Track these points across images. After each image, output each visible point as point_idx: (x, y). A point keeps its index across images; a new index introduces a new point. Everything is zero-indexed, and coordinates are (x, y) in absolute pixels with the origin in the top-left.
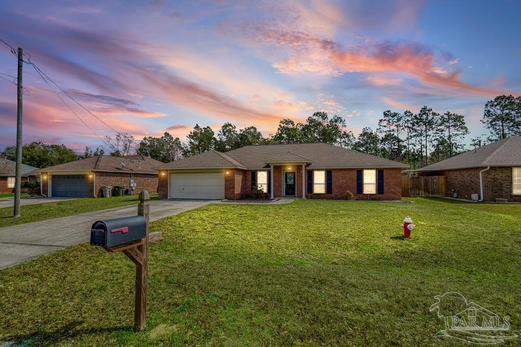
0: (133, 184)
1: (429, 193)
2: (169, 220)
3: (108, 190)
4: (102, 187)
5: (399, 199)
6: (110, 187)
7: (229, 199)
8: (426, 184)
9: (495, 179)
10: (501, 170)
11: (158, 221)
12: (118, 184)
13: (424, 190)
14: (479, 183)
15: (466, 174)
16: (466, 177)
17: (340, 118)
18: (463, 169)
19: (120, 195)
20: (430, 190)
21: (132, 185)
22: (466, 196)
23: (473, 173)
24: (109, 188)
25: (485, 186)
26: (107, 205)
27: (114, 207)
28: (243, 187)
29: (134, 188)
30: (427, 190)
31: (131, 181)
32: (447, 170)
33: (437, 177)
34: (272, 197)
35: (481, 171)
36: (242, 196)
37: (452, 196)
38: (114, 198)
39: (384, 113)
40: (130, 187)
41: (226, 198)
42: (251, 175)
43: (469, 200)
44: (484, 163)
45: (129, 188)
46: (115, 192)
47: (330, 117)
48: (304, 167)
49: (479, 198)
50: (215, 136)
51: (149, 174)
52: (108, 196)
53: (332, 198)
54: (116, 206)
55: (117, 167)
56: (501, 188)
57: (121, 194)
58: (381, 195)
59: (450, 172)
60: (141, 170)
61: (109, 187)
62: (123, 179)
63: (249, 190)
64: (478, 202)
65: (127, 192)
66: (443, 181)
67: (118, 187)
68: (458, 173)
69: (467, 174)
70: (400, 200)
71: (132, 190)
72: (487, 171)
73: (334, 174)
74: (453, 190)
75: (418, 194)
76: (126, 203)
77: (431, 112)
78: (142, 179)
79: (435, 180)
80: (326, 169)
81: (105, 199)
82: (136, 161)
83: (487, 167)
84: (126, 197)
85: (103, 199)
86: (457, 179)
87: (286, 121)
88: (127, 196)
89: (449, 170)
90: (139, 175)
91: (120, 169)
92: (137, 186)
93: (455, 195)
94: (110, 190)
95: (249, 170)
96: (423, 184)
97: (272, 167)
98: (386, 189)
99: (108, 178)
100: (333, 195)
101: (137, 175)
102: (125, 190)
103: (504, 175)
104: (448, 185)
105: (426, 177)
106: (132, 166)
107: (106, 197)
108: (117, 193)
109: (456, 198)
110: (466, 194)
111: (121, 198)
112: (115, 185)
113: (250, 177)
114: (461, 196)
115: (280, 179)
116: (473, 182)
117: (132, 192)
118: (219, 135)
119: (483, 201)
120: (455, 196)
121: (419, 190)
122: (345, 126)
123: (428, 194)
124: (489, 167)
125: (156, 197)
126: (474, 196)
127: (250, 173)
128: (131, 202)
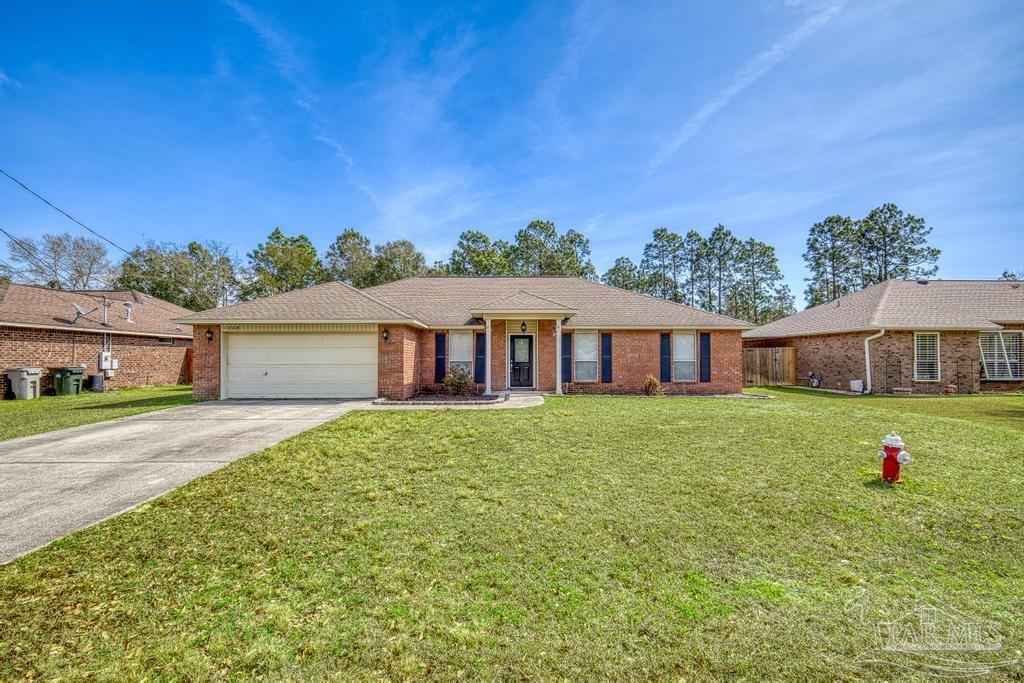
0: (110, 362)
1: (768, 378)
2: (263, 465)
3: (30, 379)
4: (8, 371)
5: (738, 391)
6: (37, 370)
7: (389, 397)
8: (764, 364)
9: (890, 354)
10: (898, 336)
11: (227, 473)
12: (59, 362)
13: (761, 374)
14: (864, 359)
15: (836, 344)
16: (836, 349)
17: (579, 236)
18: (829, 335)
19: (68, 393)
20: (770, 374)
21: (106, 365)
22: (839, 384)
23: (850, 343)
24: (34, 375)
25: (875, 366)
26: (28, 421)
27: (53, 429)
28: (419, 370)
29: (111, 374)
30: (764, 374)
31: (105, 354)
32: (797, 337)
33: (780, 349)
34: (488, 392)
35: (869, 338)
36: (416, 391)
37: (808, 384)
38: (48, 400)
39: (655, 232)
40: (100, 370)
41: (381, 395)
42: (434, 341)
43: (845, 391)
44: (875, 324)
45: (94, 373)
46: (53, 384)
47: (561, 231)
48: (559, 323)
49: (865, 388)
50: (320, 255)
51: (157, 338)
52: (30, 395)
53: (612, 392)
54: (61, 426)
55: (60, 316)
56: (898, 368)
57: (73, 388)
58: (705, 385)
59: (803, 340)
60: (132, 325)
61: (31, 371)
62: (79, 349)
63: (430, 376)
64: (863, 395)
65: (89, 384)
66: (790, 357)
67: (62, 371)
68: (819, 342)
69: (839, 344)
70: (740, 393)
71: (107, 378)
72: (880, 338)
73: (615, 341)
74: (810, 373)
75: (751, 382)
76: (95, 414)
77: (729, 238)
78: (137, 350)
79: (778, 355)
80: (599, 331)
81: (20, 403)
82: (118, 305)
83: (878, 331)
84: (88, 397)
85: (12, 403)
86: (818, 352)
87: (474, 236)
88: (93, 395)
89: (801, 337)
90: (130, 340)
91: (69, 322)
92: (121, 366)
93: (815, 382)
94: (37, 379)
95: (430, 331)
96: (758, 362)
97: (488, 324)
98: (714, 371)
99: (29, 346)
100: (614, 384)
101: (120, 338)
102: (84, 377)
103: (902, 346)
104: (800, 365)
105: (764, 349)
106: (106, 315)
107: (22, 398)
108: (60, 386)
109: (816, 387)
110: (839, 380)
111: (72, 399)
112: (52, 366)
113: (431, 345)
114: (826, 384)
115: (502, 352)
116: (850, 358)
117: (107, 384)
118: (330, 254)
119: (870, 394)
120: (814, 385)
121: (752, 374)
122: (588, 253)
123: (765, 381)
124: (883, 332)
125: (183, 396)
126: (856, 385)
127: (433, 336)
128: (109, 412)
